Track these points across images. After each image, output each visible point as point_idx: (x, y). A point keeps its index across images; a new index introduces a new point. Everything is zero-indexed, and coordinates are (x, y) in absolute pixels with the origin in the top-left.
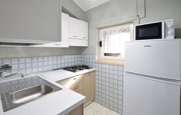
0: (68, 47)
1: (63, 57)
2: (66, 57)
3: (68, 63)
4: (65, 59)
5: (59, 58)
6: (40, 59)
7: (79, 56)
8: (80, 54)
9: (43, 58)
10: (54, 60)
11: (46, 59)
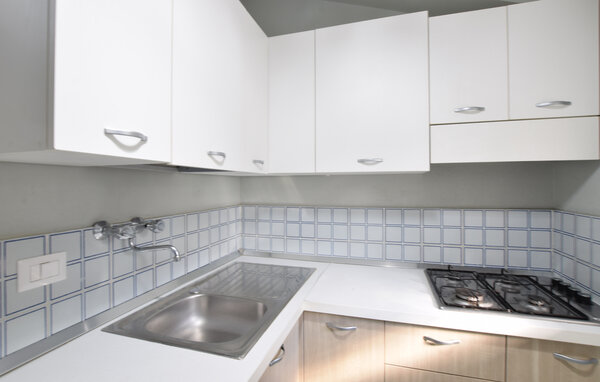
0: (427, 169)
1: (433, 218)
2: (452, 218)
3: (463, 246)
4: (442, 227)
5: (412, 219)
6: (340, 216)
7: (541, 220)
8: (555, 209)
9: (349, 214)
10: (391, 226)
11: (358, 217)
